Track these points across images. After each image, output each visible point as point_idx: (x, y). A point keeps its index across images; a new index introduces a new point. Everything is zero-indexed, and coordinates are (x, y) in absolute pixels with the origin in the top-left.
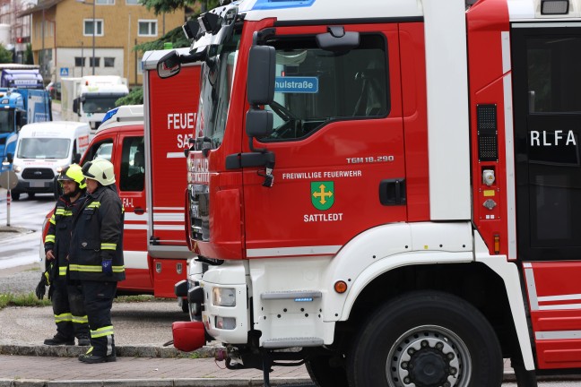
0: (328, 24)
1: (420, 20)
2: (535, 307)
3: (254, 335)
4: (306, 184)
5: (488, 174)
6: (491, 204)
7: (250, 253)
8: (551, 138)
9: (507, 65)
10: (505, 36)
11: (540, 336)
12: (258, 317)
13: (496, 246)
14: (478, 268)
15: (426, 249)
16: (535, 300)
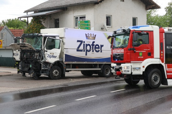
0: (142, 31)
1: (153, 31)
2: (167, 70)
3: (132, 73)
4: (139, 53)
5: (162, 52)
6: (162, 56)
7: (131, 62)
8: (169, 48)
9: (164, 38)
10: (164, 33)
11: (168, 74)
12: (132, 71)
13: (163, 62)
14: (160, 65)
15: (154, 62)
16: (167, 69)
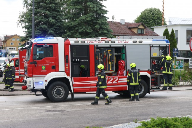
0: (45, 44)
1: (58, 43)
2: (73, 84)
3: (34, 87)
4: (41, 66)
5: (67, 65)
6: (67, 69)
7: (33, 76)
8: (76, 60)
9: (70, 50)
10: (70, 46)
11: (74, 88)
12: (34, 85)
13: (68, 75)
14: (65, 78)
15: (58, 75)
16: (73, 82)
